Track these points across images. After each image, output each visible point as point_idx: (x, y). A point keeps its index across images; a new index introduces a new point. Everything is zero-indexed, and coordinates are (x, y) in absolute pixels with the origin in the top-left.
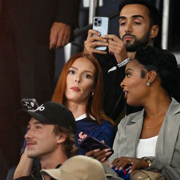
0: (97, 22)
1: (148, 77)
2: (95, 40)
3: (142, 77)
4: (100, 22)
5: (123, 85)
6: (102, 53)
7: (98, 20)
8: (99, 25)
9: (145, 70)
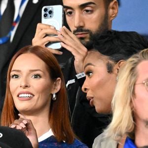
0: (48, 13)
1: (117, 70)
2: (47, 35)
3: (109, 72)
4: (51, 12)
5: (85, 89)
6: (57, 52)
7: (49, 10)
8: (51, 16)
9: (111, 62)
